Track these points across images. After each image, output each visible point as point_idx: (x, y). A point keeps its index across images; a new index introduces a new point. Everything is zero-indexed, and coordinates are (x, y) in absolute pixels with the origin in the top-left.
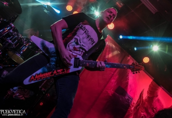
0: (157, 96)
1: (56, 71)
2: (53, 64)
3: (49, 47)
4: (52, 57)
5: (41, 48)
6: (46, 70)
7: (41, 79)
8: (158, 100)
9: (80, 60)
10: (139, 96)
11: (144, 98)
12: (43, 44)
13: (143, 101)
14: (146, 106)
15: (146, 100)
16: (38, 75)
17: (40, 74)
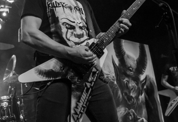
0: (125, 53)
1: (88, 82)
2: (76, 80)
3: (51, 68)
4: (67, 74)
5: (45, 79)
6: (78, 93)
7: (84, 107)
8: (128, 56)
9: (97, 44)
10: (112, 66)
11: (117, 65)
12: (41, 73)
13: (118, 68)
14: (123, 71)
15: (119, 65)
16: (76, 107)
17: (77, 105)
